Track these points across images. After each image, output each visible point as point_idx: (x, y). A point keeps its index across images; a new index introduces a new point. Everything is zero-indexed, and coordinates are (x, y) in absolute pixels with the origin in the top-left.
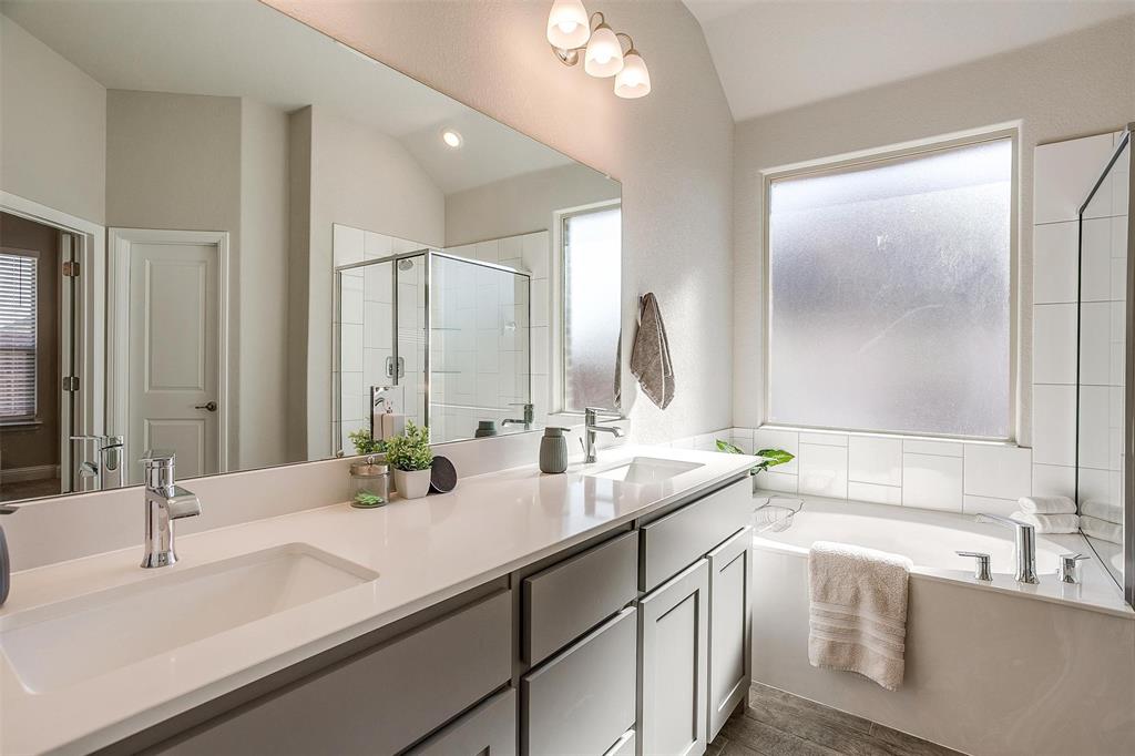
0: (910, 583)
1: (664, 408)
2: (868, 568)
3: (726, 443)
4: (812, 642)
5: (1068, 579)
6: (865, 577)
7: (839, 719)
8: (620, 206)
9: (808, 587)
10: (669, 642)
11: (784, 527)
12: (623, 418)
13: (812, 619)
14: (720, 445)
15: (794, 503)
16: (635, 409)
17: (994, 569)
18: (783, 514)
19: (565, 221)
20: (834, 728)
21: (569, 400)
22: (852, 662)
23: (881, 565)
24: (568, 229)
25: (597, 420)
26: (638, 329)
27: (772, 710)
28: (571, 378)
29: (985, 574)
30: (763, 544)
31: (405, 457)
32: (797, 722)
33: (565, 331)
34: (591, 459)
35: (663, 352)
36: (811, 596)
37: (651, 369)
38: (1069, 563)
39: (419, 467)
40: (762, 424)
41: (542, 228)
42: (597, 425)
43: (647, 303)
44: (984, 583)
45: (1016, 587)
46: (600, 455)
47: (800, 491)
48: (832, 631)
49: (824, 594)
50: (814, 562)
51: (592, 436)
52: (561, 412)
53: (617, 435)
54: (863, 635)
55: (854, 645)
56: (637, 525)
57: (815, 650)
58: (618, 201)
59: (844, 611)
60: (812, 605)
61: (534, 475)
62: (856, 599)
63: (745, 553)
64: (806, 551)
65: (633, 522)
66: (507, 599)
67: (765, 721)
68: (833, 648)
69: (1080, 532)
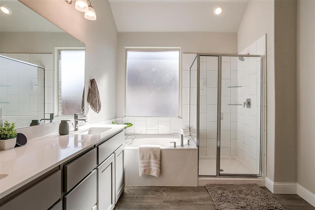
0: (161, 151)
1: (98, 113)
2: (152, 149)
3: (114, 122)
4: (140, 171)
5: (188, 144)
6: (152, 152)
7: (146, 188)
8: (85, 50)
9: (139, 157)
10: (105, 178)
11: (131, 144)
12: (85, 116)
13: (140, 165)
14: (113, 123)
15: (133, 137)
16: (89, 113)
17: (177, 145)
18: (130, 140)
19: (59, 52)
20: (145, 190)
21: (60, 112)
22: (149, 173)
23: (155, 148)
24: (60, 54)
25: (78, 117)
26: (90, 89)
27: (131, 191)
28: (61, 104)
29: (175, 146)
30: (127, 148)
31: (4, 134)
32: (137, 192)
33: (59, 89)
34: (76, 130)
35: (98, 96)
36: (139, 159)
37: (94, 102)
38: (189, 141)
39: (11, 137)
40: (125, 116)
41: (50, 52)
42: (78, 119)
43: (92, 82)
44: (175, 148)
45: (180, 148)
46: (79, 128)
47: (135, 134)
48: (145, 167)
49: (142, 158)
50: (140, 150)
51: (77, 122)
52: (57, 116)
53: (86, 121)
54: (152, 166)
55: (150, 169)
56: (96, 146)
57: (141, 173)
58: (84, 48)
59: (147, 161)
60: (140, 161)
61: (57, 136)
62: (150, 157)
63: (123, 151)
64: (138, 148)
65: (95, 145)
66: (60, 172)
67: (129, 194)
68: (145, 171)
69: (190, 135)
